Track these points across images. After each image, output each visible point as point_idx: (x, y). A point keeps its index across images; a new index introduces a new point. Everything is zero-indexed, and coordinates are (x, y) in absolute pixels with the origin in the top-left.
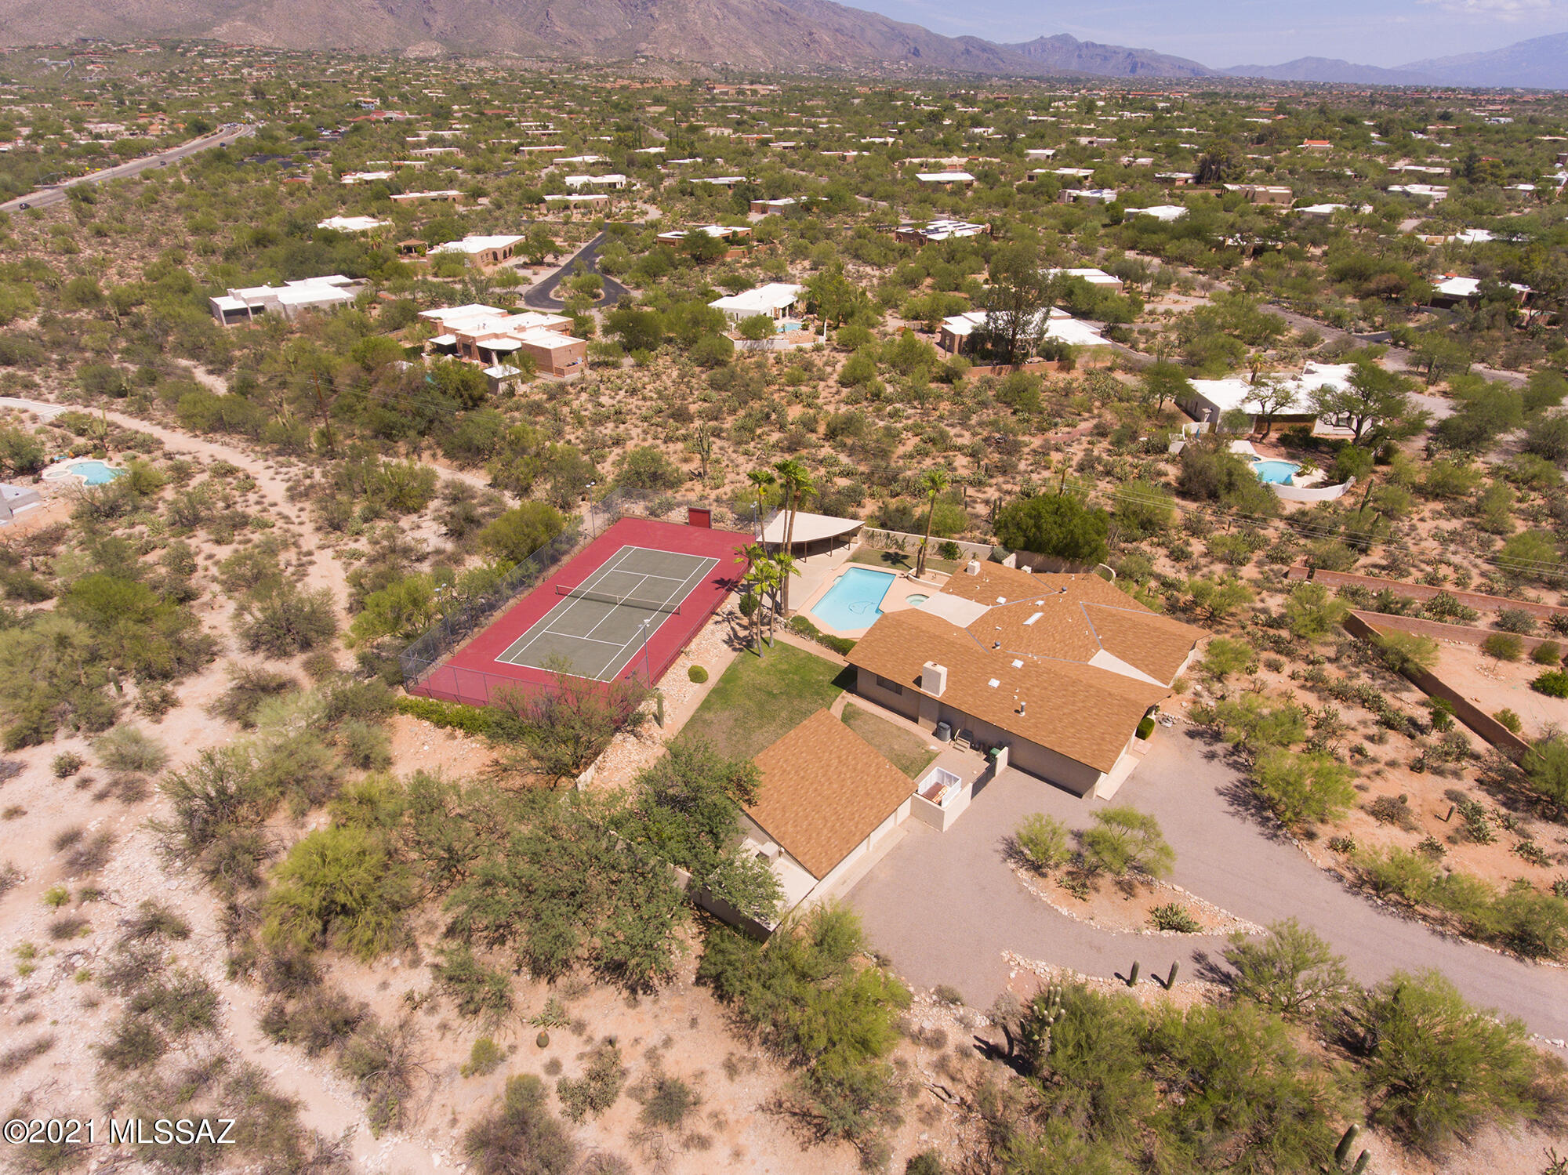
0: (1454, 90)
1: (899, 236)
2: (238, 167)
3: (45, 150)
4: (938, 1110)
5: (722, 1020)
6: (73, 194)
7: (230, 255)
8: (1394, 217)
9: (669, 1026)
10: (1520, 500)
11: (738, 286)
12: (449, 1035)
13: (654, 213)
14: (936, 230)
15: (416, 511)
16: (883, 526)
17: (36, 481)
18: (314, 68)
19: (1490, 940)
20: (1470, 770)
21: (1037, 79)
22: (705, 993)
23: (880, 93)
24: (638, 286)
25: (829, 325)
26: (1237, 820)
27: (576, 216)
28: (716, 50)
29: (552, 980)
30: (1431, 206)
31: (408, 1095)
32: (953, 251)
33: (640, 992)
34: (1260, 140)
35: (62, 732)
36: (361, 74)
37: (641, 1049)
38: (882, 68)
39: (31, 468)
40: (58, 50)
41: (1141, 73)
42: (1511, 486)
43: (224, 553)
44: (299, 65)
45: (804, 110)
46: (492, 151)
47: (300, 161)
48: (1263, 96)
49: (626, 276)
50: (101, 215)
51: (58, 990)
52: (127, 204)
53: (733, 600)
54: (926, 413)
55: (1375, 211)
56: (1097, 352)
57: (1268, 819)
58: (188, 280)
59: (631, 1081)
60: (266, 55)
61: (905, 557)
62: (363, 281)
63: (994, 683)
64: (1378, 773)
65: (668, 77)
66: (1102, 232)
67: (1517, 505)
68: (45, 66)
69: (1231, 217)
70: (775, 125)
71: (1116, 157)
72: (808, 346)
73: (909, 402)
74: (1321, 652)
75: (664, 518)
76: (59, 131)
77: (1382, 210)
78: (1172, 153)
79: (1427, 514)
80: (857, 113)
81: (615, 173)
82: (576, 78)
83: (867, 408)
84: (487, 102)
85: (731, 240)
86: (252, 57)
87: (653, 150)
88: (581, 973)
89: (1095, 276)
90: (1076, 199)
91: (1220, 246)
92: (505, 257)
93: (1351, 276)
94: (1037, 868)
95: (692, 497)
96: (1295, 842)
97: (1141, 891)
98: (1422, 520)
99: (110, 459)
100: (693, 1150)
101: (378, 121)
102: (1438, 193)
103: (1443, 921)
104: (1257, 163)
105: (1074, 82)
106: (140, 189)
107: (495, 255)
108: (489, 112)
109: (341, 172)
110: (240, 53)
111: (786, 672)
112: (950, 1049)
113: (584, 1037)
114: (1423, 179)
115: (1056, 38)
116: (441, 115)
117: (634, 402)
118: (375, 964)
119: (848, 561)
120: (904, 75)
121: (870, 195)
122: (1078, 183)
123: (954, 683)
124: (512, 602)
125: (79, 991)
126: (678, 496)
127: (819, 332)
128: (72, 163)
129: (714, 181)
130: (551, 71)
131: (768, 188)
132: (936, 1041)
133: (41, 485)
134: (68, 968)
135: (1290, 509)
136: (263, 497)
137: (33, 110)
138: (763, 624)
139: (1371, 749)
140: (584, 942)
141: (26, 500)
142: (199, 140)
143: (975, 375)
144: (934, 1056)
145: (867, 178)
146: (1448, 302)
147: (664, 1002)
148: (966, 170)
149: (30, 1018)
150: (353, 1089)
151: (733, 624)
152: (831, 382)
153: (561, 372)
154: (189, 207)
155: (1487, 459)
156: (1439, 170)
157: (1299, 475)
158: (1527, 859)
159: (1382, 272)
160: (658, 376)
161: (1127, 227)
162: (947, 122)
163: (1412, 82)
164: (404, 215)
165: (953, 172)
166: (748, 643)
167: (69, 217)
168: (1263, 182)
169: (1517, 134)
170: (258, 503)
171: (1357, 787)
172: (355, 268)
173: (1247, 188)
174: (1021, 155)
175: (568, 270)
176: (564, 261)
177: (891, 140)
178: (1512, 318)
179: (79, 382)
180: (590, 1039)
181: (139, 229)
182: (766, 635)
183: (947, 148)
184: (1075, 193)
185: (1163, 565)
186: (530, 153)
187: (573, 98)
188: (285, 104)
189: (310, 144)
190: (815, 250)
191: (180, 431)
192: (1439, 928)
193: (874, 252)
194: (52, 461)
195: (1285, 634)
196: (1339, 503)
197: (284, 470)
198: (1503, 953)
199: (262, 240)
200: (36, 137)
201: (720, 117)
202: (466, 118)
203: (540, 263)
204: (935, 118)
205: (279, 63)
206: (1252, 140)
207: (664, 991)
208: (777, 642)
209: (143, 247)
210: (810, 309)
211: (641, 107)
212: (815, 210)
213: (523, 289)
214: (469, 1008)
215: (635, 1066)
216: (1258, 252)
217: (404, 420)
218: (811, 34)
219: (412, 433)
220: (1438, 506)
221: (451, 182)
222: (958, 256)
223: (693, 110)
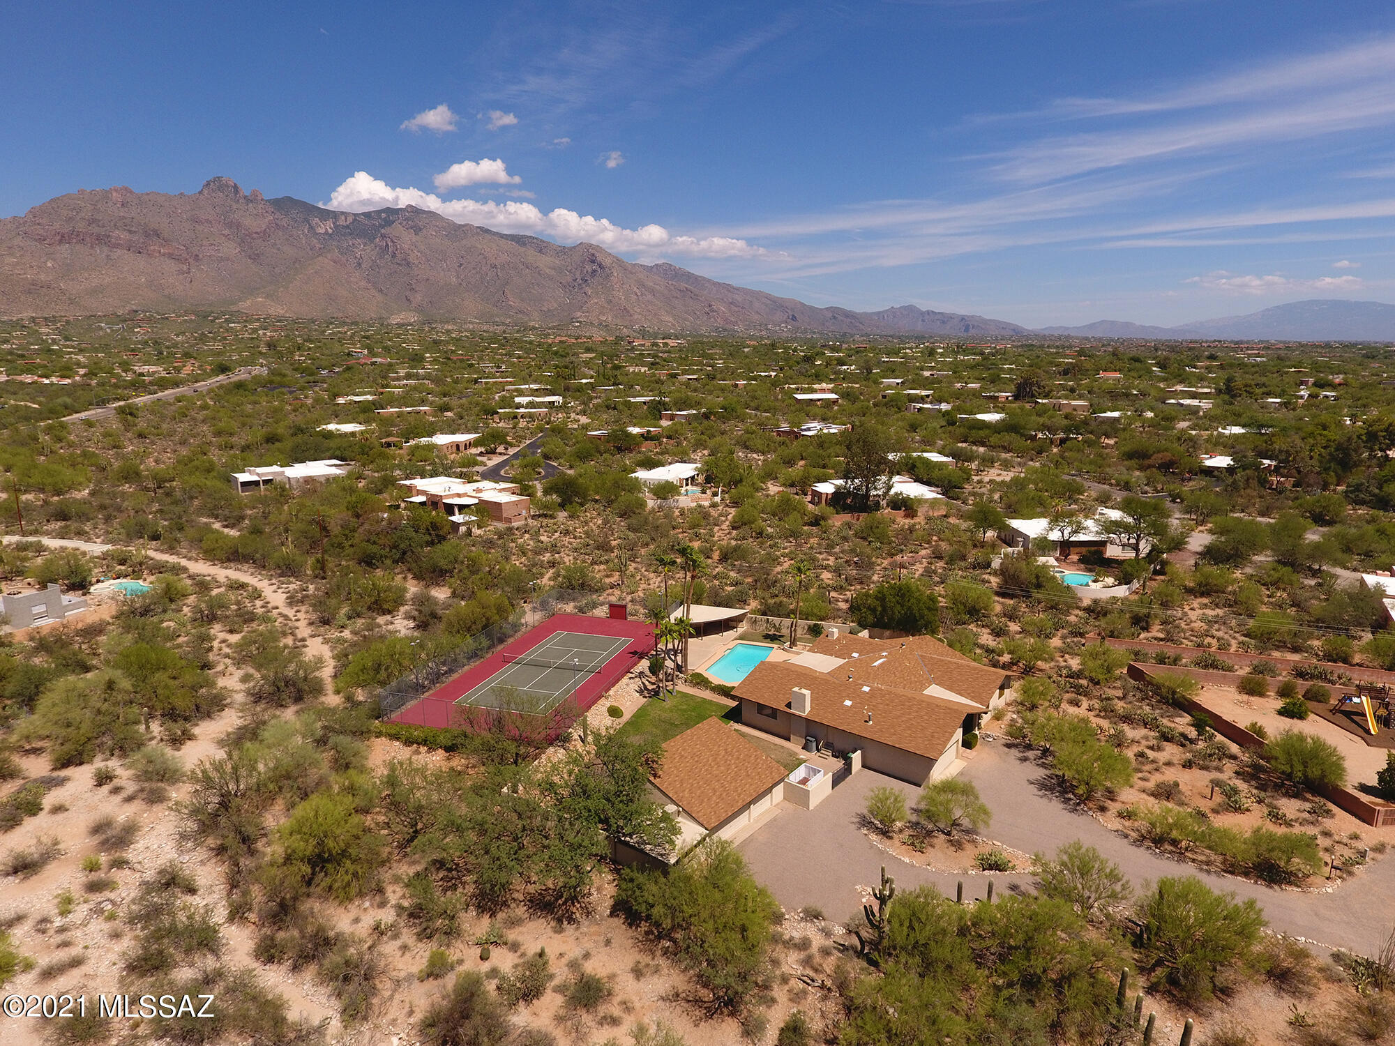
0: (1220, 341)
1: (779, 433)
2: (253, 394)
3: (98, 384)
4: (805, 992)
5: (630, 941)
6: (121, 411)
7: (246, 448)
8: (1170, 419)
9: (588, 945)
10: (1269, 596)
11: (650, 464)
12: (408, 954)
13: (584, 420)
14: (809, 429)
15: (389, 612)
16: (764, 614)
17: (84, 594)
18: (316, 330)
19: (1246, 874)
20: (1229, 767)
21: (891, 336)
22: (618, 922)
23: (765, 345)
24: (571, 467)
25: (723, 491)
26: (1045, 801)
27: (522, 423)
28: (636, 316)
29: (493, 915)
30: (1201, 413)
31: (374, 995)
32: (821, 441)
33: (565, 923)
34: (1066, 372)
35: (99, 757)
36: (354, 334)
37: (564, 961)
38: (767, 329)
39: (80, 585)
40: (113, 318)
41: (972, 332)
42: (1263, 588)
43: (234, 638)
44: (304, 328)
45: (704, 356)
46: (456, 382)
47: (302, 389)
48: (1070, 347)
49: (562, 461)
50: (142, 424)
51: (89, 926)
52: (163, 418)
53: (644, 664)
54: (800, 546)
55: (1156, 416)
56: (933, 503)
57: (1070, 799)
58: (212, 463)
59: (556, 982)
60: (278, 321)
61: (782, 636)
62: (353, 463)
63: (848, 703)
64: (1157, 770)
65: (598, 335)
66: (940, 431)
67: (1266, 599)
68: (101, 328)
69: (1041, 420)
70: (681, 365)
71: (951, 383)
72: (706, 504)
73: (786, 538)
74: (1111, 693)
75: (590, 614)
76: (110, 371)
77: (1161, 415)
78: (995, 380)
79: (1195, 605)
80: (746, 357)
81: (554, 395)
82: (524, 336)
83: (751, 543)
84: (453, 352)
85: (647, 437)
86: (267, 323)
87: (584, 381)
88: (517, 910)
89: (934, 457)
90: (920, 410)
91: (1034, 438)
92: (466, 449)
93: (1138, 456)
94: (885, 833)
95: (613, 599)
96: (1091, 813)
97: (968, 846)
98: (1192, 609)
99: (145, 580)
100: (606, 1027)
101: (366, 364)
102: (1206, 404)
103: (1208, 863)
104: (1063, 387)
105: (920, 339)
106: (173, 408)
107: (458, 446)
108: (454, 357)
109: (336, 396)
110: (258, 320)
111: (685, 710)
112: (814, 949)
113: (519, 953)
114: (1194, 396)
115: (904, 308)
116: (417, 359)
117: (567, 540)
118: (349, 906)
119: (736, 639)
120: (785, 335)
121: (756, 409)
122: (922, 399)
123: (817, 705)
124: (466, 668)
125: (107, 927)
126: (601, 598)
127: (715, 494)
128: (120, 391)
129: (632, 400)
130: (504, 332)
131: (675, 404)
132: (804, 944)
133: (88, 597)
134: (98, 911)
135: (1086, 602)
136: (268, 603)
137: (88, 358)
138: (667, 681)
139: (1150, 753)
140: (520, 889)
141: (75, 606)
142: (221, 377)
143: (838, 520)
144: (802, 955)
145: (754, 398)
146: (1210, 471)
147: (584, 929)
148: (832, 391)
149: (65, 944)
150: (328, 993)
151: (644, 680)
152: (724, 527)
153: (509, 520)
154: (214, 418)
155: (1244, 571)
156: (1208, 390)
157: (1095, 581)
158: (1275, 823)
159: (1159, 452)
160: (586, 523)
161: (960, 427)
162: (818, 363)
163: (1189, 337)
164: (386, 422)
165: (824, 393)
166: (656, 693)
167: (115, 426)
168: (1066, 398)
169: (1269, 368)
170: (262, 607)
171: (1140, 778)
172: (347, 454)
173: (1055, 401)
174: (876, 382)
175: (515, 456)
176: (512, 451)
177: (773, 374)
178: (1263, 482)
179: (122, 530)
180: (523, 955)
181: (171, 434)
182: (670, 688)
183: (818, 378)
184: (919, 405)
185: (986, 639)
186: (486, 383)
187: (521, 349)
188: (292, 353)
189: (311, 379)
190: (712, 443)
191: (201, 562)
192: (1205, 867)
193: (759, 443)
194: (98, 581)
195: (1084, 682)
196: (1126, 598)
197: (284, 586)
198: (1256, 882)
199: (271, 439)
200: (91, 374)
201: (639, 360)
202: (435, 361)
203: (493, 452)
204: (808, 359)
205: (288, 327)
206: (1060, 373)
207: (585, 923)
208: (678, 692)
209: (175, 445)
210: (708, 480)
211: (576, 354)
212: (712, 418)
213: (480, 469)
214: (425, 935)
215: (560, 973)
216: (1063, 441)
217: (383, 552)
218: (710, 306)
219: (388, 562)
220: (1205, 600)
221: (423, 402)
222: (826, 445)
223: (617, 356)
